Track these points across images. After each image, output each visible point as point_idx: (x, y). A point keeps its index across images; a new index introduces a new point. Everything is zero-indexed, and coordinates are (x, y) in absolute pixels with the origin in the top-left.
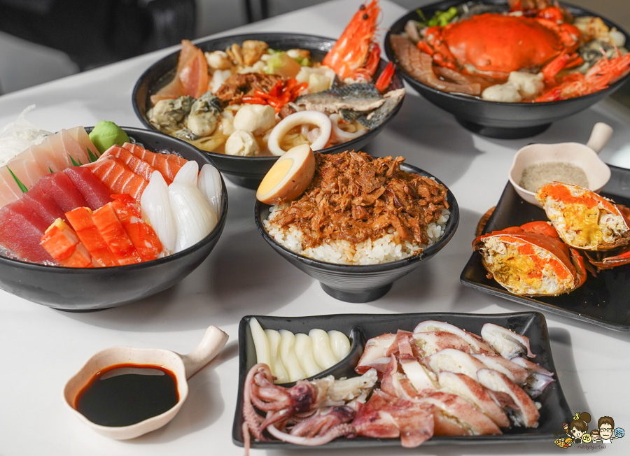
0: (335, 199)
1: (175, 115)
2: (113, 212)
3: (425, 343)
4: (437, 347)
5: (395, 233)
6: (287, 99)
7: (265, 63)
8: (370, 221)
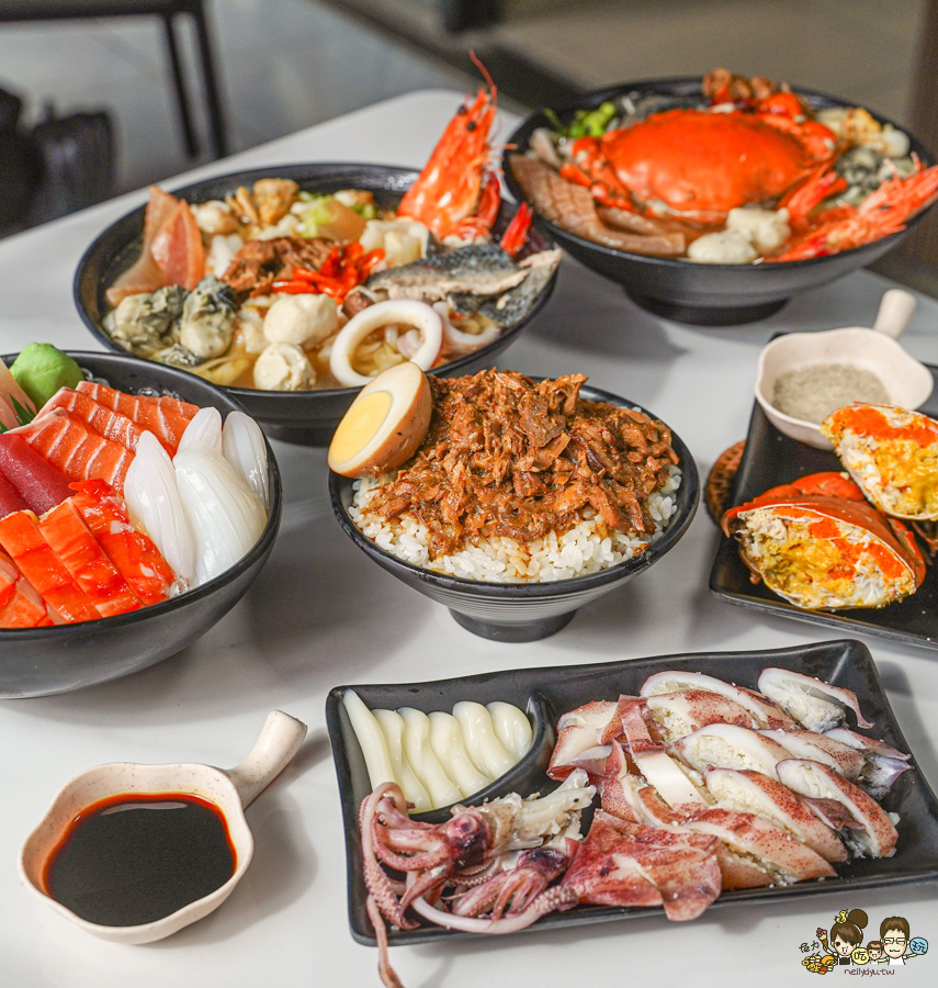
0: (482, 462)
1: (156, 322)
2: (77, 517)
3: (668, 714)
4: (692, 722)
5: (596, 518)
6: (352, 281)
7: (299, 218)
8: (548, 499)
